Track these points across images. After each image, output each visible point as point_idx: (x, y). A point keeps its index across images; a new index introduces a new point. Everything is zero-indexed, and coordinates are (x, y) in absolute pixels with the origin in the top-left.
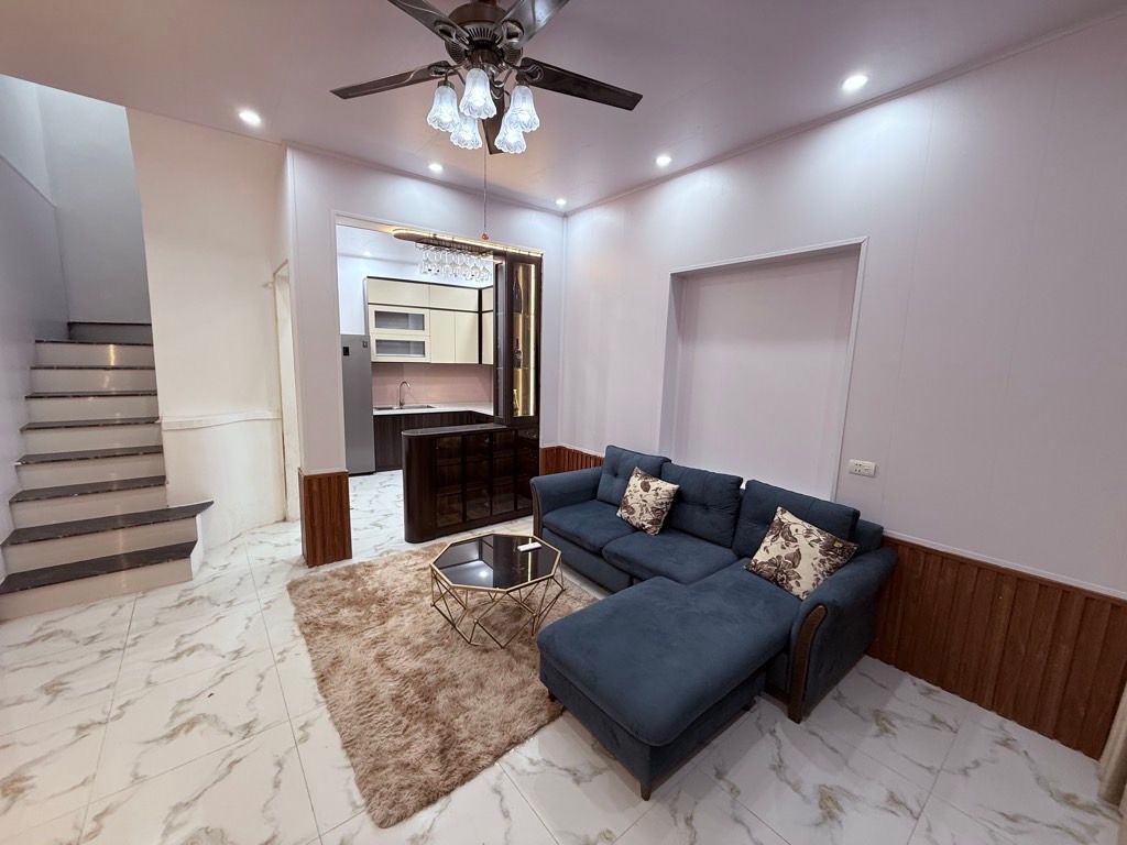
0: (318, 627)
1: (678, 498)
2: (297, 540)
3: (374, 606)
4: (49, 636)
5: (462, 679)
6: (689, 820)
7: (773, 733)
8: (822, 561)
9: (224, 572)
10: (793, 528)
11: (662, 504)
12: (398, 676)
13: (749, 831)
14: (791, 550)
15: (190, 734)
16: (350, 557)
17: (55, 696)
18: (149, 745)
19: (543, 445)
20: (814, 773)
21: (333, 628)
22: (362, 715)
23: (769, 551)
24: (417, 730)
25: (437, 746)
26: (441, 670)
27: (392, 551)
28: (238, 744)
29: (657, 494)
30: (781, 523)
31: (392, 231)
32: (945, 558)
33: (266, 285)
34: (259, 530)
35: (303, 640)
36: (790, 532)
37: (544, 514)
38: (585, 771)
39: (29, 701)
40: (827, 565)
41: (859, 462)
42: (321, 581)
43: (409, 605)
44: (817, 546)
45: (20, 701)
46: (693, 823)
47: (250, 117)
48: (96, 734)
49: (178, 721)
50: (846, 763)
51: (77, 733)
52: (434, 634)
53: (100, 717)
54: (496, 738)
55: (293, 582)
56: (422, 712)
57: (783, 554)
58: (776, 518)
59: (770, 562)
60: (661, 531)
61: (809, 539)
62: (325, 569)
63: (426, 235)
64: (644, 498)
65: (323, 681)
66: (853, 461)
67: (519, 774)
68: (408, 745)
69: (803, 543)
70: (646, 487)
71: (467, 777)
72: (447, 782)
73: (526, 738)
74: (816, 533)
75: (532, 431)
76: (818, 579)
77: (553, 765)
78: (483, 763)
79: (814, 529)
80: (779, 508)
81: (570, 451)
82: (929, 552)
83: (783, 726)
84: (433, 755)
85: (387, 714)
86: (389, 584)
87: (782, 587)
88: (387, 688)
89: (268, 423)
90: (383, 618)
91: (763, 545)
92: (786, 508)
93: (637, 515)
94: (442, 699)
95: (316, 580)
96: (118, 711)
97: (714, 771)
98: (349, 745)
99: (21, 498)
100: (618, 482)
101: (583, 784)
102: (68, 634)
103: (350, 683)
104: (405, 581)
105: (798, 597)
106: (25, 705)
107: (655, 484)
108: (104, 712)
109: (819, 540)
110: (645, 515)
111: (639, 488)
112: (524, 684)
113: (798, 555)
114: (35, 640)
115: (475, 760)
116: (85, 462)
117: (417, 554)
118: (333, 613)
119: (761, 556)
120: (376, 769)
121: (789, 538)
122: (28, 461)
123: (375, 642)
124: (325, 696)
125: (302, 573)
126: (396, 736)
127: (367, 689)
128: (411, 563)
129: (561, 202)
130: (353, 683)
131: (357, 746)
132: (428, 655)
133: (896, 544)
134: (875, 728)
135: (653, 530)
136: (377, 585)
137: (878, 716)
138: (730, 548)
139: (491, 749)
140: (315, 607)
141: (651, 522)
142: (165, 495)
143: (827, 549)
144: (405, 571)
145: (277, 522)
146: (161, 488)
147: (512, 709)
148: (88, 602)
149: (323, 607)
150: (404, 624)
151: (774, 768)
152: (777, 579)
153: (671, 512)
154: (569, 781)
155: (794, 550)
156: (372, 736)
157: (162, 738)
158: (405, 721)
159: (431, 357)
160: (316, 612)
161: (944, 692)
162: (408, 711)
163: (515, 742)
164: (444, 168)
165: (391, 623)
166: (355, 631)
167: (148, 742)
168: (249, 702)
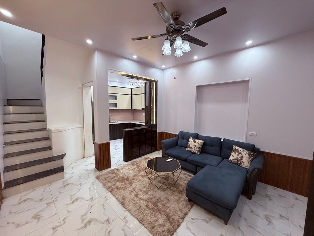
0: (113, 189)
1: (204, 144)
2: (92, 163)
3: (126, 181)
4: (25, 201)
5: (162, 199)
6: (239, 228)
7: (246, 203)
8: (249, 158)
9: (73, 175)
10: (239, 150)
11: (200, 146)
12: (144, 200)
13: (254, 229)
14: (240, 156)
15: (91, 225)
16: (110, 167)
17: (39, 219)
18: (80, 230)
19: (158, 131)
20: (261, 212)
21: (117, 189)
22: (140, 212)
23: (233, 157)
24: (158, 215)
25: (166, 218)
26: (155, 197)
27: (122, 164)
28: (108, 226)
29: (199, 144)
30: (236, 149)
31: (120, 73)
32: (276, 155)
33: (79, 88)
34: (77, 161)
35: (110, 193)
36: (239, 151)
37: (166, 151)
38: (207, 219)
39: (30, 222)
40: (250, 159)
41: (252, 133)
42: (106, 175)
43: (135, 180)
44: (247, 154)
45: (27, 223)
46: (240, 229)
47: (89, 42)
48: (60, 229)
49: (85, 222)
50: (266, 208)
51: (53, 231)
52: (147, 187)
53: (58, 224)
54: (181, 215)
55: (97, 176)
56: (157, 209)
57: (238, 157)
58: (234, 148)
59: (235, 159)
60: (200, 153)
61: (245, 153)
62: (104, 172)
63: (130, 74)
64: (194, 145)
65: (123, 204)
66: (250, 133)
67: (191, 223)
68: (158, 220)
69: (243, 154)
70: (195, 142)
71: (179, 226)
72: (174, 228)
73: (188, 213)
74: (246, 151)
75: (155, 128)
76: (249, 163)
77: (199, 219)
78: (181, 221)
79: (245, 150)
80: (234, 145)
81: (165, 133)
82: (271, 154)
83: (248, 201)
84: (167, 221)
85: (147, 211)
86: (126, 174)
87: (239, 165)
88: (143, 204)
89: (80, 129)
90: (130, 184)
91: (231, 155)
92: (236, 145)
93: (193, 149)
94: (160, 205)
95: (104, 175)
96: (63, 221)
97: (238, 215)
98: (141, 222)
99: (6, 156)
100: (185, 141)
101: (209, 223)
102: (32, 199)
103: (131, 204)
104: (130, 173)
105: (244, 168)
106: (29, 224)
107: (197, 141)
108: (59, 222)
109: (247, 153)
110: (196, 149)
111: (193, 142)
112: (179, 198)
113: (242, 157)
114: (21, 203)
115: (178, 221)
116: (26, 144)
117: (129, 165)
118: (115, 184)
119: (231, 158)
120: (153, 228)
121: (239, 153)
122: (7, 144)
123: (132, 191)
124: (126, 209)
125: (98, 173)
126: (153, 217)
127: (137, 205)
128: (129, 167)
129: (164, 66)
130: (132, 204)
131: (144, 221)
132: (149, 193)
133: (263, 153)
134: (268, 199)
135: (199, 153)
136: (123, 175)
137: (267, 196)
138: (220, 156)
139: (181, 217)
140: (108, 183)
141: (198, 151)
142: (52, 153)
143: (250, 155)
144: (128, 169)
145: (82, 158)
146: (51, 150)
147: (181, 205)
148: (33, 188)
149: (111, 183)
150: (137, 185)
151: (251, 212)
152: (237, 164)
153: (202, 148)
154: (205, 223)
155: (241, 156)
156: (146, 218)
157: (83, 227)
158: (153, 213)
159: (119, 108)
160: (110, 184)
161: (278, 188)
162: (152, 209)
163: (186, 214)
164: (137, 57)
165: (134, 185)
166: (124, 189)
167: (79, 230)
168: (104, 213)
